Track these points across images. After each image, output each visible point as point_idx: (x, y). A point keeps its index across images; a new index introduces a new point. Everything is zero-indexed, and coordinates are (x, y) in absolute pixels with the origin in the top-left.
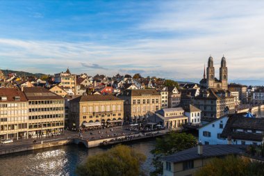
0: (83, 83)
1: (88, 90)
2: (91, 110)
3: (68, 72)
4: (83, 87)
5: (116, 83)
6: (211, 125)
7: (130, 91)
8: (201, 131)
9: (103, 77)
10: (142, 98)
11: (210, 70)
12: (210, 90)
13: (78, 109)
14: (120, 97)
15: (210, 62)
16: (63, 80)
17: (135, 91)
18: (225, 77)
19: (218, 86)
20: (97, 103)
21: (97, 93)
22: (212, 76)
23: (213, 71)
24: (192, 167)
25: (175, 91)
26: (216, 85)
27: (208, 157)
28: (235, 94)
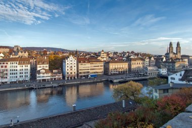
0: (110, 55)
1: (112, 58)
2: (114, 67)
3: (103, 51)
4: (109, 57)
5: (124, 55)
6: (175, 74)
7: (131, 59)
8: (169, 77)
9: (117, 53)
10: (136, 62)
11: (171, 48)
12: (171, 58)
13: (109, 66)
14: (126, 61)
15: (171, 44)
16: (102, 55)
17: (133, 59)
18: (180, 52)
19: (176, 56)
20: (116, 64)
21: (116, 60)
22: (172, 52)
23: (172, 49)
24: (168, 92)
25: (152, 59)
26: (174, 56)
27: (176, 88)
28: (186, 60)
